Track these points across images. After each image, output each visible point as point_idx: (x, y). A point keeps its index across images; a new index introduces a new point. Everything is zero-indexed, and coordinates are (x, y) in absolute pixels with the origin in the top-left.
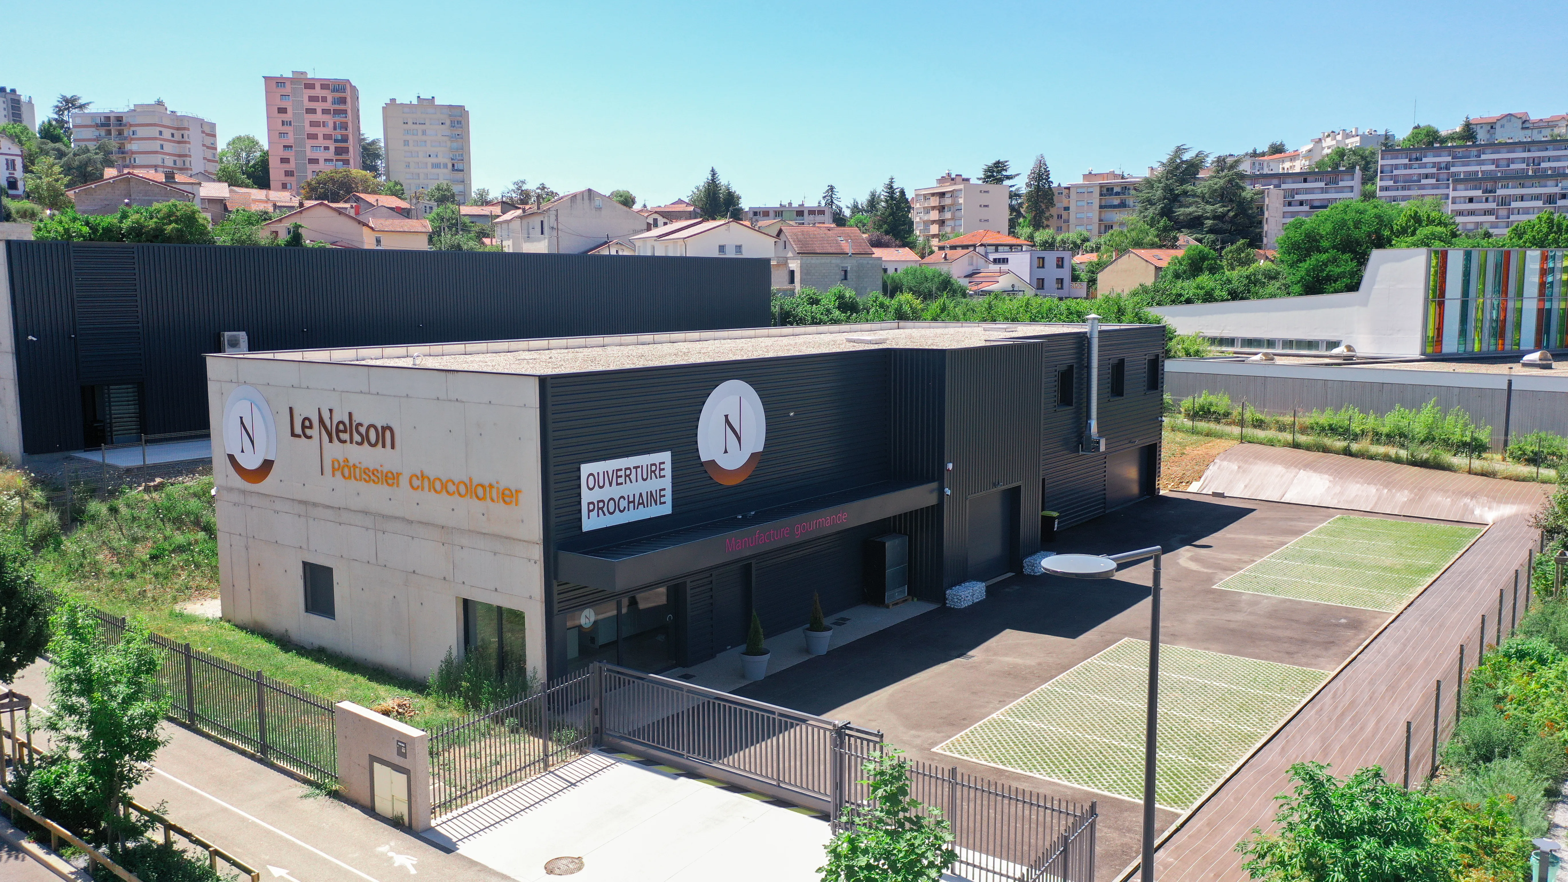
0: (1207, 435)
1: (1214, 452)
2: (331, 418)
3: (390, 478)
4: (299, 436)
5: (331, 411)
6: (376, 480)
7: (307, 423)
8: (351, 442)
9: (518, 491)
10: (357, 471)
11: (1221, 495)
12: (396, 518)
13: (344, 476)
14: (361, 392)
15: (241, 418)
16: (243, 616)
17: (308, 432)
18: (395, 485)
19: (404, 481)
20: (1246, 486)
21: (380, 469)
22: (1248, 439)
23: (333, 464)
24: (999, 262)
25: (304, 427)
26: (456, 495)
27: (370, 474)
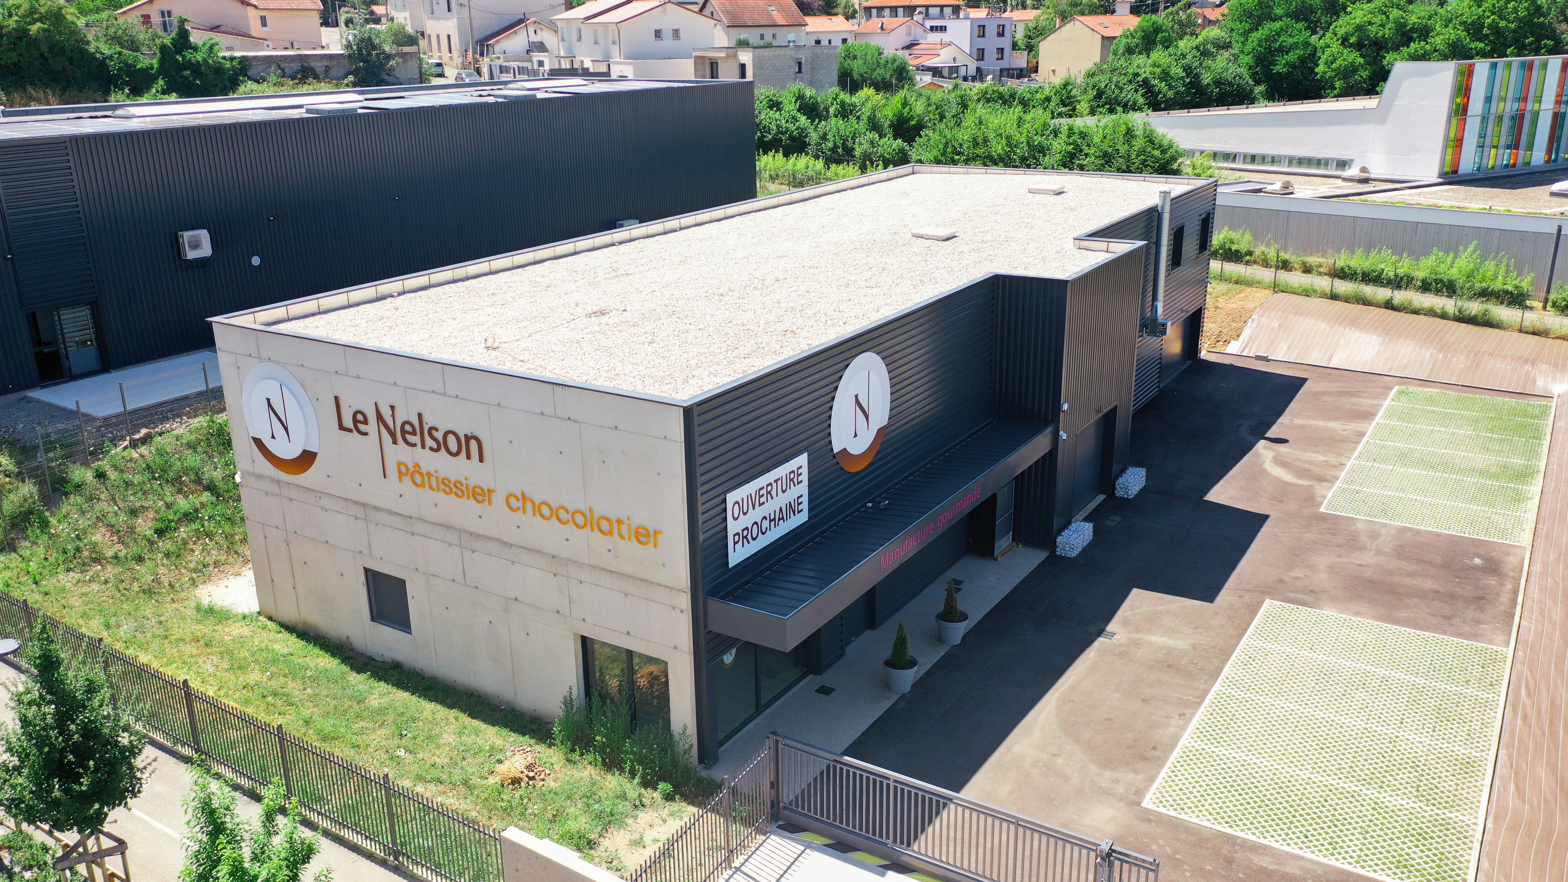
0: (1237, 283)
1: (1250, 305)
2: (393, 416)
3: (481, 495)
4: (350, 431)
5: (393, 408)
6: (460, 493)
7: (360, 417)
8: (423, 447)
9: (656, 533)
10: (433, 480)
11: (1265, 359)
12: (489, 538)
13: (415, 483)
14: (434, 392)
15: (268, 400)
16: (289, 614)
17: (362, 427)
18: (486, 503)
19: (499, 499)
20: (1289, 347)
21: (464, 482)
22: (1281, 287)
23: (399, 468)
24: (937, 30)
25: (355, 421)
26: (571, 524)
27: (452, 486)
